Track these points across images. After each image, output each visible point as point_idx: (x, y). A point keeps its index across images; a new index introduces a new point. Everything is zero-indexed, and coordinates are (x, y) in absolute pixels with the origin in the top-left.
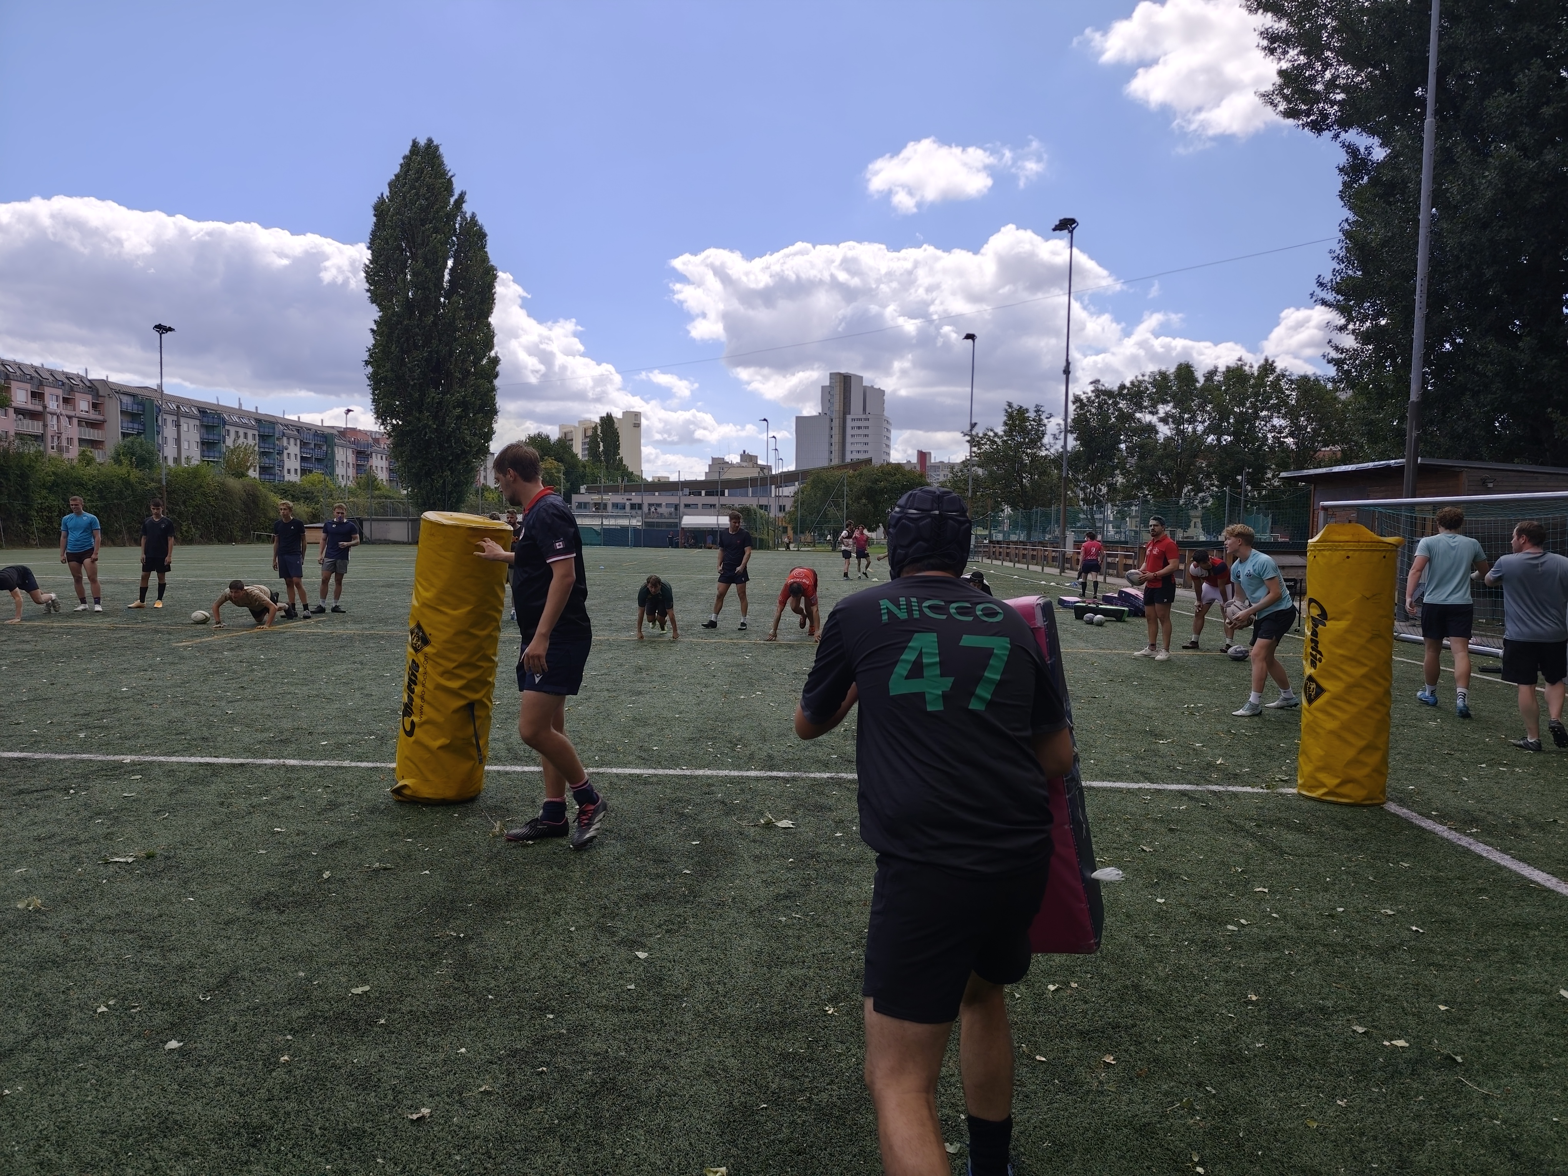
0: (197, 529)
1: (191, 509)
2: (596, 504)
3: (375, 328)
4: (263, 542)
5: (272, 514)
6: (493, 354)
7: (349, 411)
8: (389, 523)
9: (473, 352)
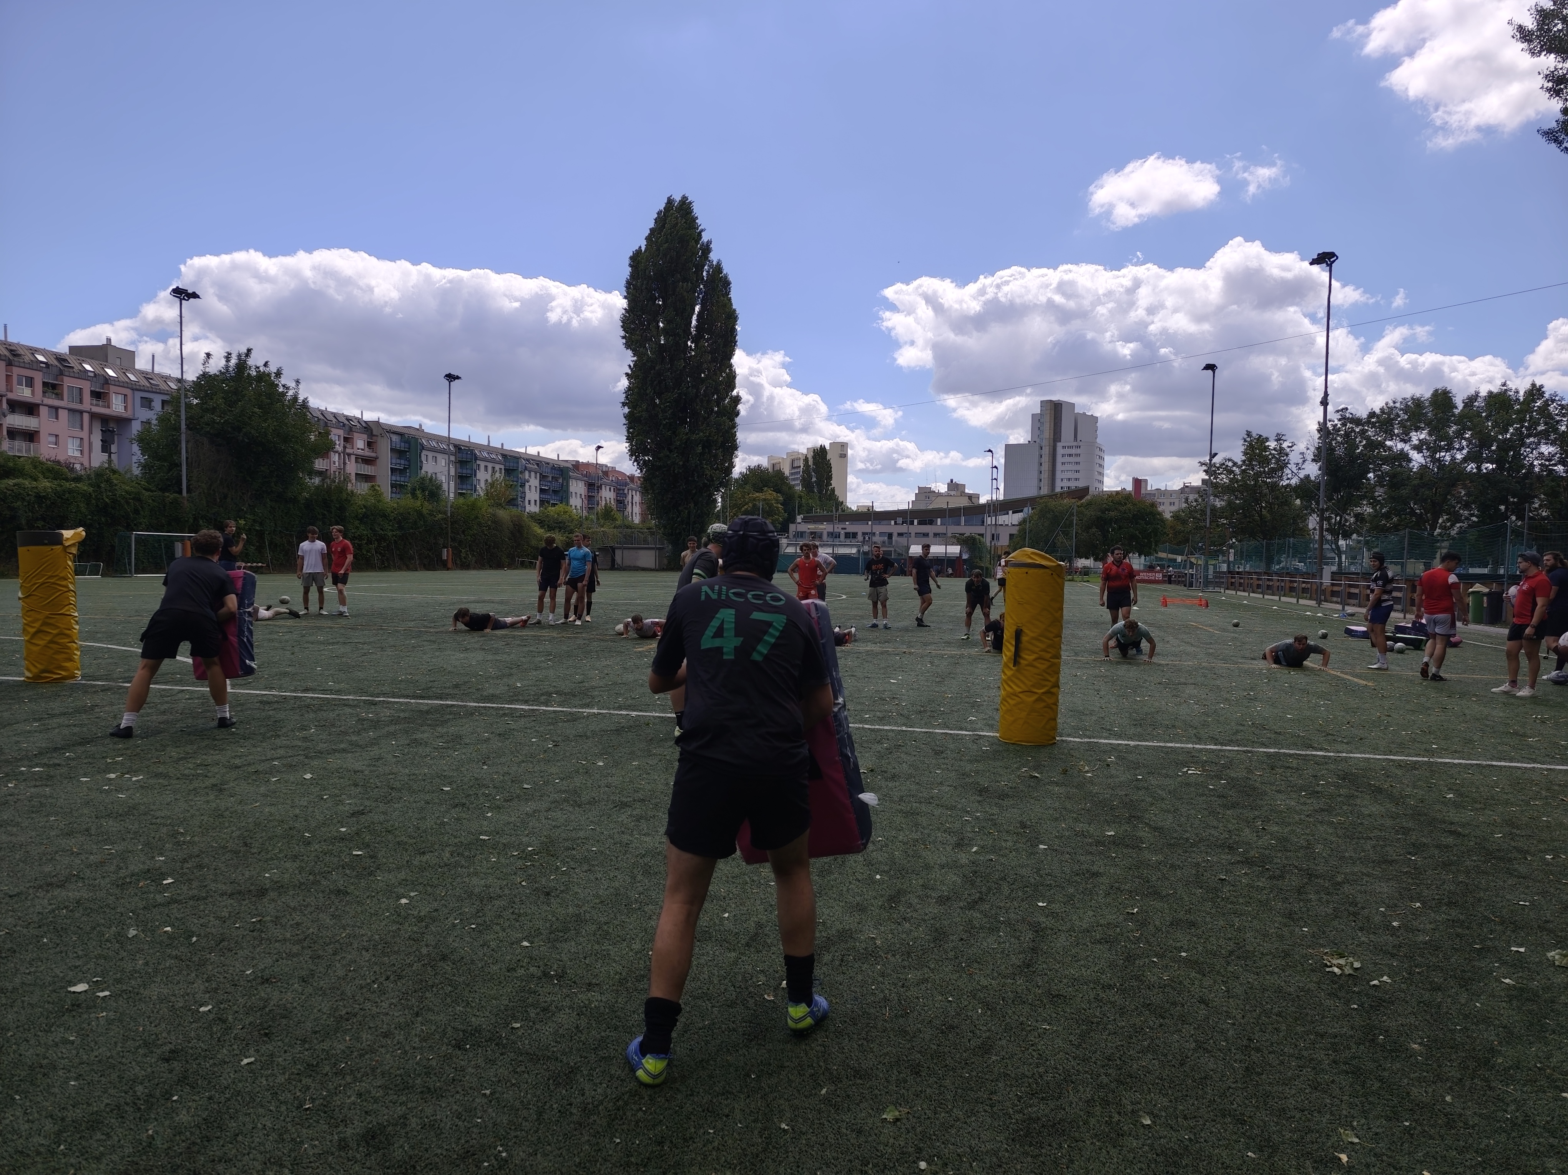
0: (473, 555)
1: (469, 538)
2: (812, 533)
3: (629, 372)
4: (526, 568)
5: (534, 542)
6: (734, 393)
7: (599, 447)
8: (639, 551)
9: (716, 391)
